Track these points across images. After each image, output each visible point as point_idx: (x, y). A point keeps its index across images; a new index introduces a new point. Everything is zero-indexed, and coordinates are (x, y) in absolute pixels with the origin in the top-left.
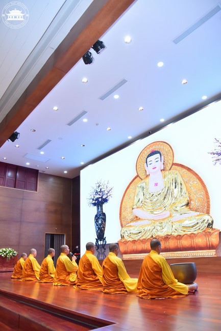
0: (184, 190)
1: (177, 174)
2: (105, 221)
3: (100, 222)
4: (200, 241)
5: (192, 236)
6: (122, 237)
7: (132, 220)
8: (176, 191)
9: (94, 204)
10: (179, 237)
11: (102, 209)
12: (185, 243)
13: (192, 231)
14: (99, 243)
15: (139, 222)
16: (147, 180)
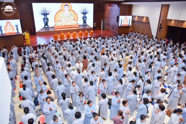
0: (73, 16)
1: (72, 12)
2: (48, 20)
3: (46, 20)
4: (75, 26)
5: (74, 25)
6: (55, 25)
7: (59, 21)
8: (72, 16)
9: (43, 15)
10: (71, 25)
11: (46, 17)
12: (72, 26)
13: (74, 24)
14: (46, 26)
15: (61, 22)
16: (64, 12)
